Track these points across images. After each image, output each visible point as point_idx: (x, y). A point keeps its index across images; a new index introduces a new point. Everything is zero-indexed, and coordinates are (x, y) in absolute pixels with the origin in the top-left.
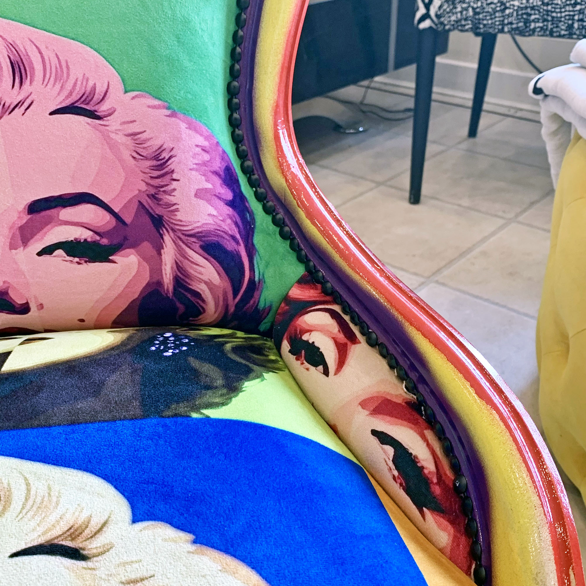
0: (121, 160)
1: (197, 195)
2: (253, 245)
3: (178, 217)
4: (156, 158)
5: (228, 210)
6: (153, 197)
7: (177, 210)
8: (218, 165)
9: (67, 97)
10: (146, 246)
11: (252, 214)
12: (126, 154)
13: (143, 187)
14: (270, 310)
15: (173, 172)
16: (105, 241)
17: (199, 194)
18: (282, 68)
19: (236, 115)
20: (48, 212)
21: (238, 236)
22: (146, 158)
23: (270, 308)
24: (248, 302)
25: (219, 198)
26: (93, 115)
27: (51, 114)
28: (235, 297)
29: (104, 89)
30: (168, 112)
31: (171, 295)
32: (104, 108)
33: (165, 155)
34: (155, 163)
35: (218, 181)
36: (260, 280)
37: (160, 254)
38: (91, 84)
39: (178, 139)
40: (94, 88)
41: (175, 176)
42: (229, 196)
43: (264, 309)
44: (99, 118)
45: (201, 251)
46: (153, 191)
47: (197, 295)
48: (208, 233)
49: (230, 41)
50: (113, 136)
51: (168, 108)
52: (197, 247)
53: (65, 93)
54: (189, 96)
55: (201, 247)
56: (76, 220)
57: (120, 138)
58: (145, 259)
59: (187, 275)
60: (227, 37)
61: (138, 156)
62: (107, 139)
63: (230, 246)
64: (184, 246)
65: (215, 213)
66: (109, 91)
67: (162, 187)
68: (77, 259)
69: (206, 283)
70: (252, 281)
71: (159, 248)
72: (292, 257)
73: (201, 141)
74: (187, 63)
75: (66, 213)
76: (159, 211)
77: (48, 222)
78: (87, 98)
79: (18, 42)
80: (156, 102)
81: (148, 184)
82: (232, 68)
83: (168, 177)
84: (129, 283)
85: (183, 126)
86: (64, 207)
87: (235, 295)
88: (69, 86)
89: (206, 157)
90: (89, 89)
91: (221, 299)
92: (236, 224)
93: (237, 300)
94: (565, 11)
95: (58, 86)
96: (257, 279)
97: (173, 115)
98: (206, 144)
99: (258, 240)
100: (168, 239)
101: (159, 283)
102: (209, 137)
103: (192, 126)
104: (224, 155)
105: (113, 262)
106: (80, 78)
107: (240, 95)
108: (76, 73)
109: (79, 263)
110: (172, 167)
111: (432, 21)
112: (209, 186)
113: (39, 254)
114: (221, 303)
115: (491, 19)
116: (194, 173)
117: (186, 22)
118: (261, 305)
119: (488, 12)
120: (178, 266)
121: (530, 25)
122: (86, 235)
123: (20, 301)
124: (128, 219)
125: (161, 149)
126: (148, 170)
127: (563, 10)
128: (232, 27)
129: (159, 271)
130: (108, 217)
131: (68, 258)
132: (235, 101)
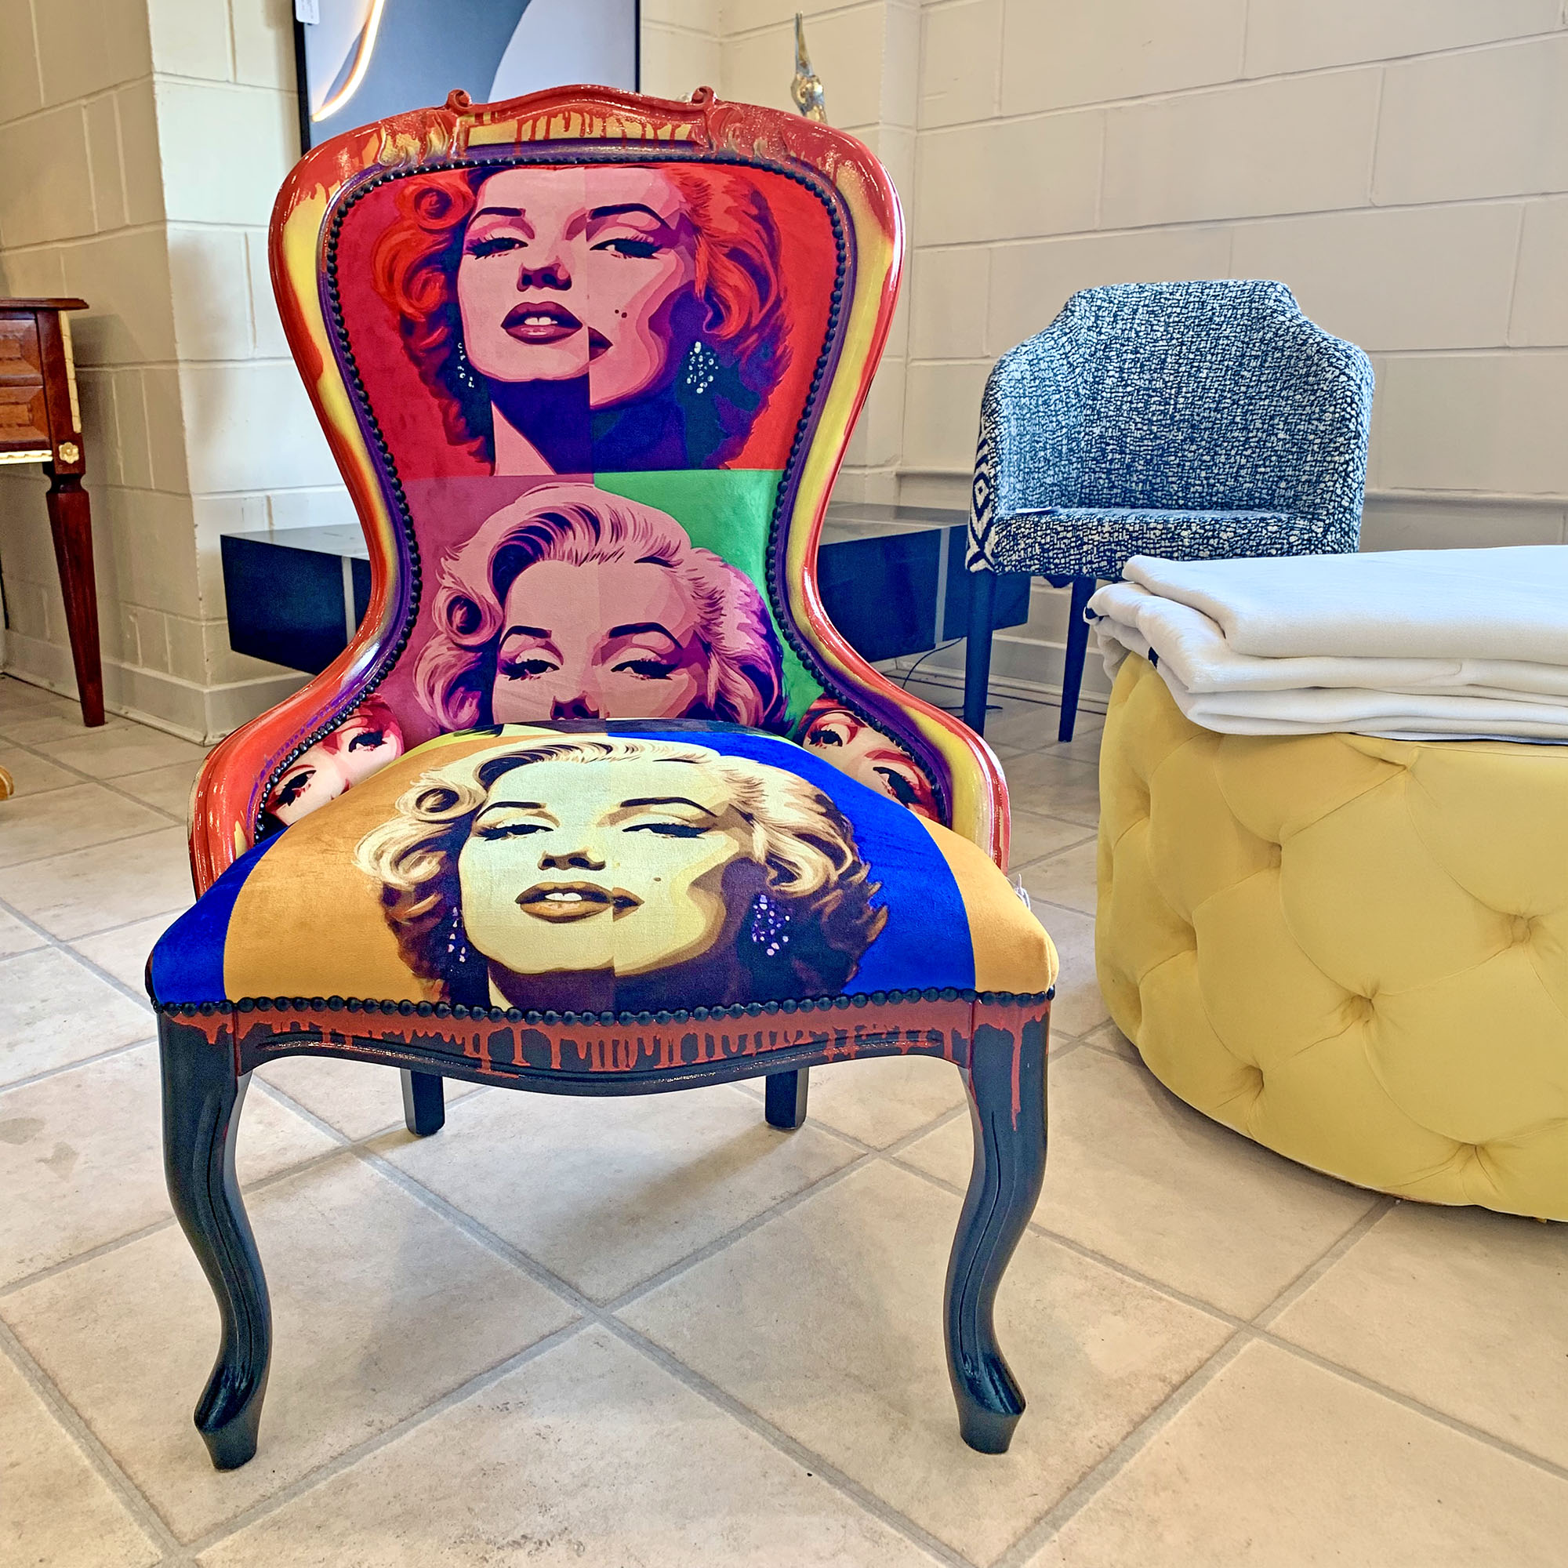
0: (683, 598)
1: (738, 628)
2: (782, 670)
3: (724, 644)
4: (710, 598)
5: (763, 642)
6: (705, 627)
7: (723, 638)
8: (756, 607)
9: (649, 550)
10: (697, 666)
11: (780, 646)
12: (688, 594)
13: (698, 619)
14: (793, 724)
15: (722, 608)
16: (664, 662)
17: (741, 627)
18: (811, 536)
19: (772, 572)
20: (624, 637)
21: (770, 662)
22: (702, 598)
23: (794, 720)
24: (776, 714)
25: (756, 632)
26: (666, 564)
27: (636, 562)
28: (764, 711)
29: (676, 546)
30: (722, 564)
31: (712, 708)
32: (675, 559)
33: (717, 596)
34: (708, 601)
35: (755, 619)
36: (786, 696)
37: (707, 673)
38: (667, 541)
39: (729, 584)
40: (669, 544)
41: (723, 612)
42: (764, 631)
43: (789, 721)
44: (671, 566)
45: (739, 671)
46: (705, 623)
47: (734, 708)
48: (746, 658)
49: (771, 515)
50: (678, 579)
51: (722, 561)
52: (736, 667)
53: (648, 547)
54: (739, 553)
55: (741, 668)
56: (644, 644)
57: (684, 582)
58: (694, 677)
59: (727, 691)
60: (769, 511)
61: (697, 596)
62: (675, 583)
63: (763, 669)
64: (726, 667)
65: (752, 642)
66: (681, 546)
67: (713, 619)
68: (641, 676)
69: (741, 697)
70: (780, 696)
71: (706, 667)
72: (814, 682)
73: (744, 587)
74: (739, 529)
75: (638, 639)
76: (709, 639)
77: (624, 644)
78: (664, 551)
79: (619, 510)
80: (714, 556)
81: (702, 617)
82: (771, 536)
83: (718, 612)
84: (680, 696)
85: (732, 575)
86: (637, 633)
87: (765, 708)
88: (651, 542)
89: (748, 600)
90: (665, 545)
91: (753, 711)
92: (768, 652)
93: (766, 713)
94: (1161, 547)
95: (643, 542)
96: (784, 695)
97: (726, 566)
98: (748, 590)
99: (785, 666)
100: (714, 662)
101: (704, 697)
102: (750, 585)
103: (738, 576)
104: (761, 602)
105: (669, 678)
106: (660, 536)
107: (776, 557)
108: (658, 533)
109: (642, 679)
110: (721, 605)
111: (988, 561)
112: (749, 622)
113: (614, 670)
114: (753, 715)
115: (1065, 557)
116: (737, 610)
117: (741, 498)
118: (786, 719)
119: (1060, 549)
120: (721, 683)
121: (1116, 564)
122: (650, 656)
123: (592, 709)
124: (684, 645)
125: (714, 591)
126: (703, 607)
127: (1158, 546)
128: (773, 505)
129: (703, 687)
130: (669, 641)
131: (635, 674)
132: (772, 561)
